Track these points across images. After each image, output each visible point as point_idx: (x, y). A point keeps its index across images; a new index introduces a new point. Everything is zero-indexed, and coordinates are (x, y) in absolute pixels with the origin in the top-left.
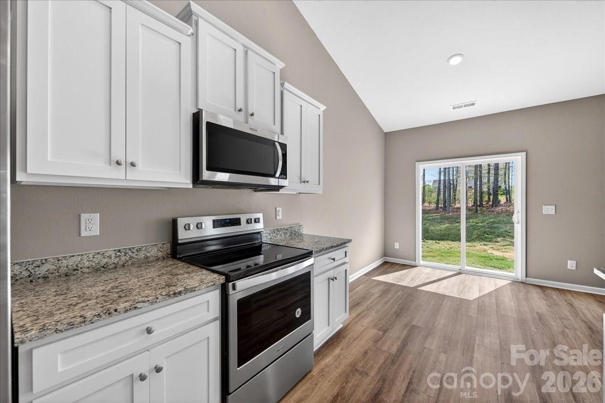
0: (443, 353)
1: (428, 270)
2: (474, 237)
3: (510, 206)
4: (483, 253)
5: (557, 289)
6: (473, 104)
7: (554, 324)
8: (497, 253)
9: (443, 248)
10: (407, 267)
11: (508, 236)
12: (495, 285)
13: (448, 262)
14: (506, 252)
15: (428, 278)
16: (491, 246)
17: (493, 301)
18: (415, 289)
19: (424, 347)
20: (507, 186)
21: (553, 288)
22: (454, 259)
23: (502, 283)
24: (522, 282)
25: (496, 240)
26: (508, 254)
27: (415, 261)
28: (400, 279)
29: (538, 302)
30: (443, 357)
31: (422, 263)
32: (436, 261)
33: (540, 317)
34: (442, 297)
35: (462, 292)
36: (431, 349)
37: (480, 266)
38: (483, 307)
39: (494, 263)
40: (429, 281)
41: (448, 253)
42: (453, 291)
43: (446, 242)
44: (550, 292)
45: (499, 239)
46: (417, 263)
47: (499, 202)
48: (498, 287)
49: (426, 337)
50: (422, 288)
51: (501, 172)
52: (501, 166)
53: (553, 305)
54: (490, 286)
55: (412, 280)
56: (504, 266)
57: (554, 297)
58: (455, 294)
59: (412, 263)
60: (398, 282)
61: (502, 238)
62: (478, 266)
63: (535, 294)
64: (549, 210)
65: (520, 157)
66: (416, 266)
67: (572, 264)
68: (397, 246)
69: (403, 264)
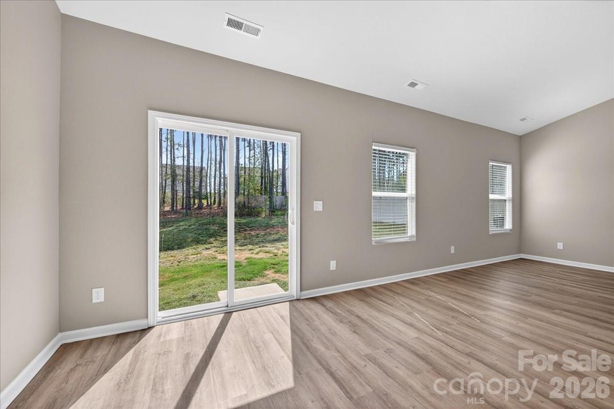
1: (175, 331)
5: (326, 296)
10: (128, 341)
12: (283, 318)
21: (322, 296)
24: (298, 300)
27: (147, 318)
31: (160, 315)
44: (327, 304)
46: (150, 320)
48: (289, 321)
59: (142, 323)
64: (318, 206)
65: (295, 138)
66: (150, 328)
67: (333, 265)
68: (98, 296)
69: (118, 335)
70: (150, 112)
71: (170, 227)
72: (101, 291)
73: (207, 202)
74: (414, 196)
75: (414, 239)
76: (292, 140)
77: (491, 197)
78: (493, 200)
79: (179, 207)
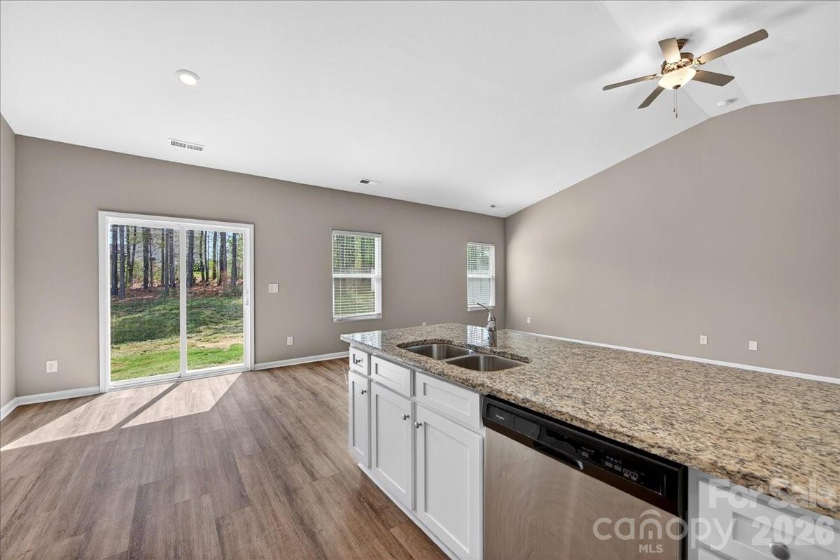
0: (204, 496)
1: (126, 394)
2: (168, 330)
3: (207, 285)
4: (193, 348)
5: (280, 368)
6: (200, 149)
7: (291, 401)
8: (208, 346)
9: (132, 353)
10: (81, 401)
11: (212, 322)
12: (228, 382)
13: (154, 373)
14: (218, 342)
15: (132, 405)
16: (197, 338)
17: (233, 401)
18: (118, 430)
19: (175, 506)
20: (204, 260)
21: (278, 368)
22: (160, 366)
23: (233, 378)
24: (252, 371)
25: (198, 329)
26: (219, 344)
27: (99, 385)
28: (77, 426)
29: (272, 386)
30: (206, 500)
31: (112, 384)
32: (129, 377)
33: (279, 399)
34: (169, 424)
35: (193, 406)
36: (187, 501)
37: (199, 366)
38: (226, 413)
39: (211, 358)
40: (136, 409)
41: (143, 359)
42: (180, 410)
43: (130, 344)
44: (276, 372)
45: (202, 328)
46: (102, 389)
47: (195, 279)
48: (231, 384)
49: (171, 490)
50: (130, 424)
51: (197, 242)
52: (196, 235)
53: (283, 384)
54: (222, 386)
55: (103, 419)
56: (223, 359)
57: (281, 376)
58: (185, 412)
59: (93, 390)
60: (74, 432)
61: (205, 327)
62: (196, 366)
63: (266, 378)
64: (273, 288)
65: (249, 229)
66: (101, 394)
67: (290, 341)
68: (52, 367)
69: (71, 399)
70: (99, 212)
71: (141, 312)
72: (55, 363)
73: (203, 275)
74: (380, 277)
75: (381, 317)
76: (246, 231)
77: (469, 275)
78: (473, 279)
79: (156, 283)
